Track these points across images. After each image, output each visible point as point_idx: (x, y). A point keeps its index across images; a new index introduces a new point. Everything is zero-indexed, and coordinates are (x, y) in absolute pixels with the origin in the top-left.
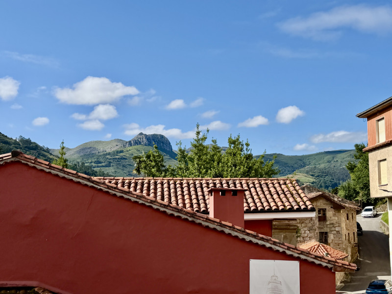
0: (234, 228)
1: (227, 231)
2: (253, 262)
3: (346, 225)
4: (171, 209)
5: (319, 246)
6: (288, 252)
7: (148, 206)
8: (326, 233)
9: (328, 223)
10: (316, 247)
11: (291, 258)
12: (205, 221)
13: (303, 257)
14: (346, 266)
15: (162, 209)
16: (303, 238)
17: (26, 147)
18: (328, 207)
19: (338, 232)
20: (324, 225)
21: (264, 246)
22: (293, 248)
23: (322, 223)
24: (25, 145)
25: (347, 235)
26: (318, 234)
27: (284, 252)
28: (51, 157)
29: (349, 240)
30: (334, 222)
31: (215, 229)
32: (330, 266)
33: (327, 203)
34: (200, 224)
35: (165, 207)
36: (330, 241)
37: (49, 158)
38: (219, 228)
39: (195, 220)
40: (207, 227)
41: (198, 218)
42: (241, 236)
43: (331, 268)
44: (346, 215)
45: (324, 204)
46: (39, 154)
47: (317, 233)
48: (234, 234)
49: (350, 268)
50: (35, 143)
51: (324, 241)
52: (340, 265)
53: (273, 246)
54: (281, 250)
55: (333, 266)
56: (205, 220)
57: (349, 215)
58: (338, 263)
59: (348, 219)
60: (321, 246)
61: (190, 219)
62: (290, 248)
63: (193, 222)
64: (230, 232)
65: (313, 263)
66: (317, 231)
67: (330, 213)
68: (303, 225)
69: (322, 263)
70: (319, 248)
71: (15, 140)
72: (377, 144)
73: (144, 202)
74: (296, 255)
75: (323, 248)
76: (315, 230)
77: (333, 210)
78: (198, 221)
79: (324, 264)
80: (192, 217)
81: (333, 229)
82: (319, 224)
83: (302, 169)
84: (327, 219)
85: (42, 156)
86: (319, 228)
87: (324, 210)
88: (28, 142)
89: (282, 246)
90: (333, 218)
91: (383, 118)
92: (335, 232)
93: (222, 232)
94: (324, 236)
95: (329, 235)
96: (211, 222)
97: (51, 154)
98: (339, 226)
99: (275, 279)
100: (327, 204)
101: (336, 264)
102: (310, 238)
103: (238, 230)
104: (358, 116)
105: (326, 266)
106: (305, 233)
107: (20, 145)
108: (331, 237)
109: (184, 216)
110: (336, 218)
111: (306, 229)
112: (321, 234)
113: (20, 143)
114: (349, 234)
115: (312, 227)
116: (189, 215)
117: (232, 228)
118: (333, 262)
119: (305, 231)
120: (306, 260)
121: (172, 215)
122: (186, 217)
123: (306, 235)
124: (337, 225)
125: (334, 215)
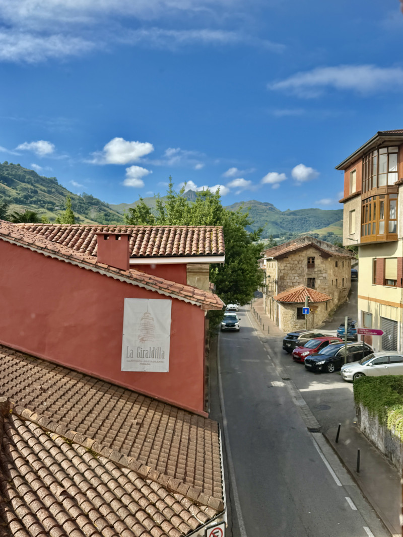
0: (109, 270)
1: (102, 272)
2: (127, 301)
3: (334, 271)
4: (48, 251)
5: (304, 290)
6: (160, 292)
7: (26, 248)
8: (314, 279)
9: (316, 270)
10: (301, 291)
11: (163, 296)
12: (81, 263)
13: (173, 296)
14: (214, 305)
15: (39, 251)
16: (293, 283)
17: (89, 203)
18: (317, 255)
19: (325, 278)
20: (312, 272)
21: (137, 286)
22: (164, 288)
23: (311, 270)
24: (88, 201)
25: (335, 280)
26: (307, 280)
27: (156, 292)
28: (111, 211)
29: (336, 286)
30: (322, 269)
31: (90, 270)
32: (198, 304)
33: (316, 251)
34: (77, 266)
35: (41, 250)
36: (316, 286)
37: (109, 213)
38: (94, 270)
39: (71, 262)
40: (83, 268)
41: (74, 259)
42: (116, 277)
43: (200, 306)
44: (335, 263)
45: (313, 253)
46: (100, 209)
47: (305, 279)
48: (109, 275)
49: (217, 306)
50: (96, 199)
51: (311, 286)
52: (208, 303)
53: (146, 287)
54: (153, 290)
55: (201, 304)
56: (81, 261)
57: (338, 263)
58: (207, 301)
59: (336, 266)
60: (305, 290)
61: (67, 261)
62: (162, 288)
63: (70, 263)
64: (105, 273)
65: (183, 301)
66: (306, 277)
67: (318, 261)
68: (293, 272)
69: (191, 301)
70: (304, 292)
71: (80, 197)
72: (350, 195)
73: (22, 245)
74: (167, 294)
75: (307, 292)
76: (304, 276)
77: (322, 258)
78: (74, 263)
79: (193, 303)
80: (68, 259)
81: (320, 275)
82: (308, 271)
83: (337, 223)
84: (316, 266)
85: (103, 210)
86: (308, 274)
87: (313, 258)
88: (91, 198)
89: (154, 286)
90: (321, 265)
91: (355, 171)
92: (322, 278)
93: (98, 273)
94: (312, 281)
95: (316, 280)
96: (87, 264)
97: (111, 209)
98: (326, 273)
99: (148, 316)
100: (316, 253)
101: (204, 302)
102: (299, 283)
103: (113, 271)
104: (337, 169)
105: (195, 305)
106: (295, 279)
107: (83, 201)
108: (318, 283)
109: (60, 258)
110: (324, 265)
111: (296, 275)
112: (309, 279)
113: (84, 199)
114: (337, 280)
115: (301, 273)
116: (65, 257)
117: (107, 270)
118: (202, 300)
119: (295, 277)
120: (176, 299)
121: (49, 257)
122: (62, 259)
123: (295, 281)
124: (325, 272)
125: (322, 263)
